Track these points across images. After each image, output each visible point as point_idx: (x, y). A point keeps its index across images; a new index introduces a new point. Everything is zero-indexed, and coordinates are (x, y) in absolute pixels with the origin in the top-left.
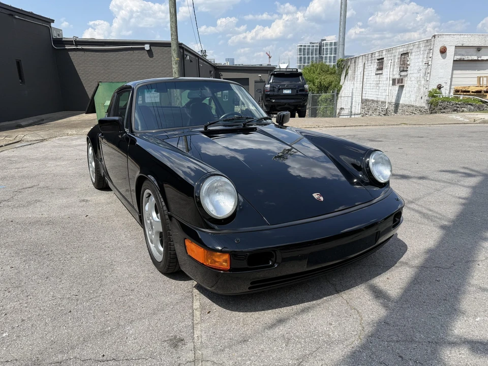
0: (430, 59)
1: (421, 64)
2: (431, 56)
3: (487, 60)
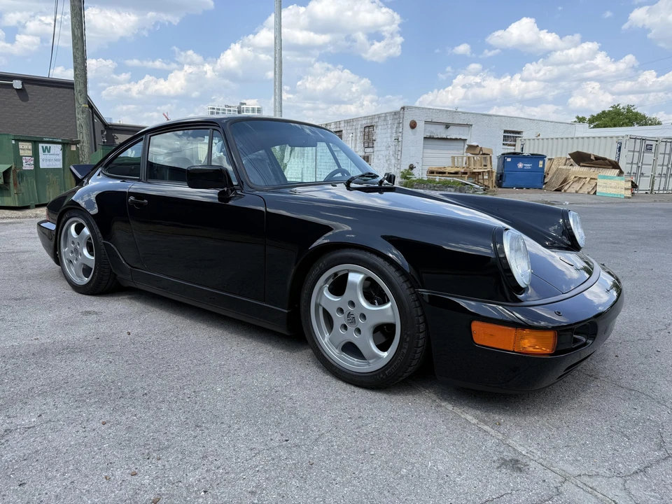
0: (400, 135)
1: (389, 139)
2: (401, 130)
3: (456, 139)
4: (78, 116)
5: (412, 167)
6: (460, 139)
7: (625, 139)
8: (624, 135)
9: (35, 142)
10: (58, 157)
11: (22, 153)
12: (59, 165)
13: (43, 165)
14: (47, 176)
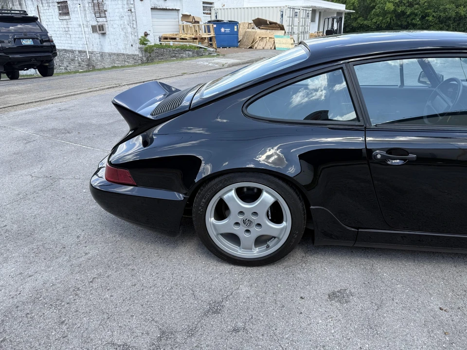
0: (133, 6)
2: (132, 2)
3: (172, 10)
5: (146, 35)
6: (175, 9)
7: (285, 8)
8: (284, 5)
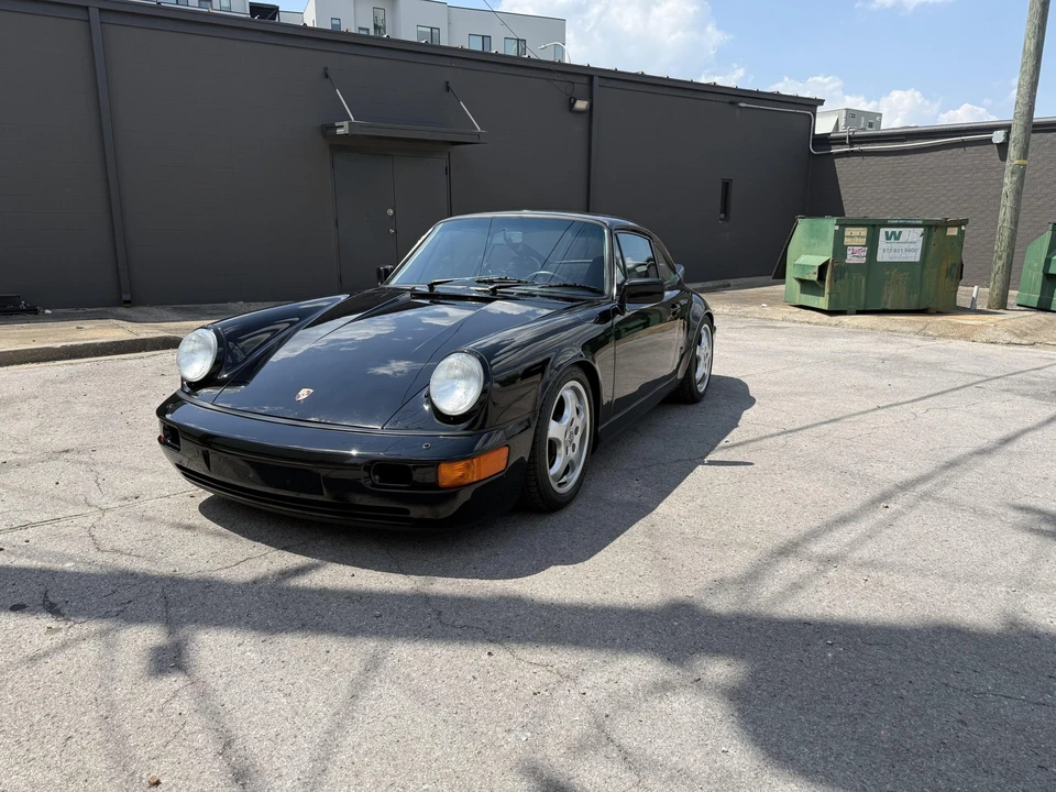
4: (1006, 180)
9: (874, 227)
10: (912, 246)
11: (847, 241)
12: (915, 257)
13: (882, 257)
14: (887, 273)
